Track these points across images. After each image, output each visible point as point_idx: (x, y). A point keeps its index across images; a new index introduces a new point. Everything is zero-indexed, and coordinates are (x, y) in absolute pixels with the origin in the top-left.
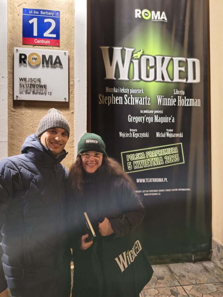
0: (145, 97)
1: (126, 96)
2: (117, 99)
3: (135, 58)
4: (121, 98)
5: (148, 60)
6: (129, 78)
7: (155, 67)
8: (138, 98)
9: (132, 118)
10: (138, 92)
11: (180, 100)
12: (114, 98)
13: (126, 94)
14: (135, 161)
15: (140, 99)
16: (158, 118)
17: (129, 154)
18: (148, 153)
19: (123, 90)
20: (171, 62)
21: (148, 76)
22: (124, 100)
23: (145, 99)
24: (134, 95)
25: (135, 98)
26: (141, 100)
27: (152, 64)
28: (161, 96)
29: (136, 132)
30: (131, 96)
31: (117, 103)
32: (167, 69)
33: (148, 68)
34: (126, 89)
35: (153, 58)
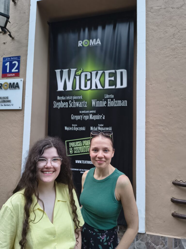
0: (83, 101)
1: (70, 102)
2: (64, 104)
3: (77, 75)
4: (67, 103)
5: (86, 75)
6: (72, 89)
7: (91, 80)
8: (79, 102)
9: (74, 117)
10: (78, 98)
11: (109, 102)
12: (62, 103)
13: (70, 100)
14: (75, 147)
15: (79, 103)
16: (92, 116)
17: (71, 142)
18: (84, 142)
19: (68, 98)
20: (103, 74)
21: (86, 86)
22: (69, 104)
23: (83, 103)
24: (76, 100)
25: (76, 102)
26: (81, 103)
27: (89, 77)
28: (95, 100)
29: (76, 127)
30: (74, 101)
31: (64, 106)
32: (100, 80)
33: (86, 81)
34: (70, 97)
35: (90, 73)
